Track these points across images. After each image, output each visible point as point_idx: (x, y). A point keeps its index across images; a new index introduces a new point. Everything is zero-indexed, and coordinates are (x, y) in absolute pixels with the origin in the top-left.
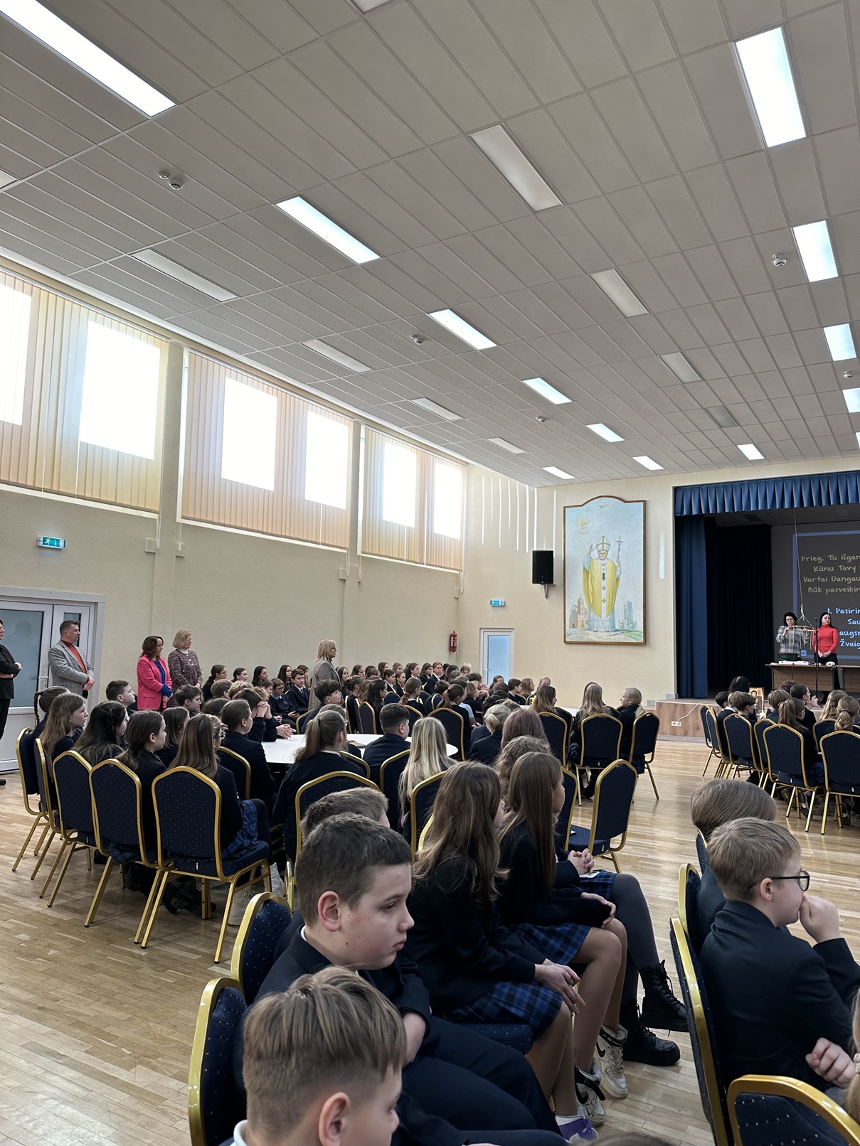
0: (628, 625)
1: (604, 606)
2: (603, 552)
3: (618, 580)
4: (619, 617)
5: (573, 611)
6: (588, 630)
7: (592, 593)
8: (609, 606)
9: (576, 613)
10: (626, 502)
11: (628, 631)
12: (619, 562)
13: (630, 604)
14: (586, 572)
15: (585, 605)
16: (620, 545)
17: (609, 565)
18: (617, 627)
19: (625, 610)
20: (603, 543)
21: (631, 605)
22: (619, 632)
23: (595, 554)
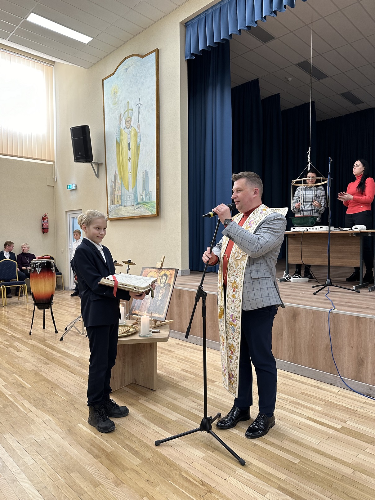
0: (146, 196)
1: (130, 178)
2: (128, 119)
3: (138, 147)
4: (140, 189)
5: (112, 187)
6: (121, 205)
7: (122, 166)
8: (133, 177)
9: (114, 189)
10: (143, 57)
11: (146, 203)
12: (139, 128)
13: (147, 172)
14: (119, 144)
15: (118, 181)
16: (139, 107)
17: (133, 133)
18: (139, 200)
19: (144, 181)
20: (128, 110)
21: (148, 174)
22: (140, 205)
23: (123, 124)
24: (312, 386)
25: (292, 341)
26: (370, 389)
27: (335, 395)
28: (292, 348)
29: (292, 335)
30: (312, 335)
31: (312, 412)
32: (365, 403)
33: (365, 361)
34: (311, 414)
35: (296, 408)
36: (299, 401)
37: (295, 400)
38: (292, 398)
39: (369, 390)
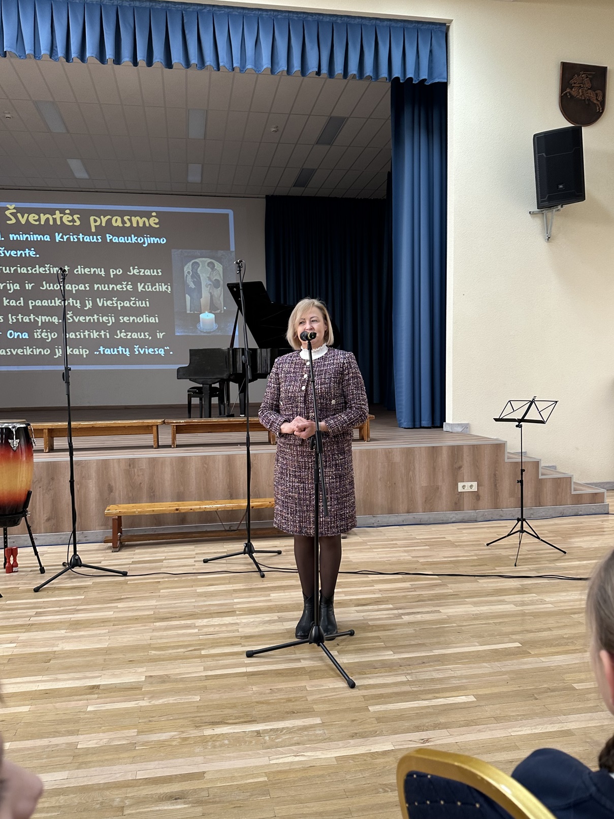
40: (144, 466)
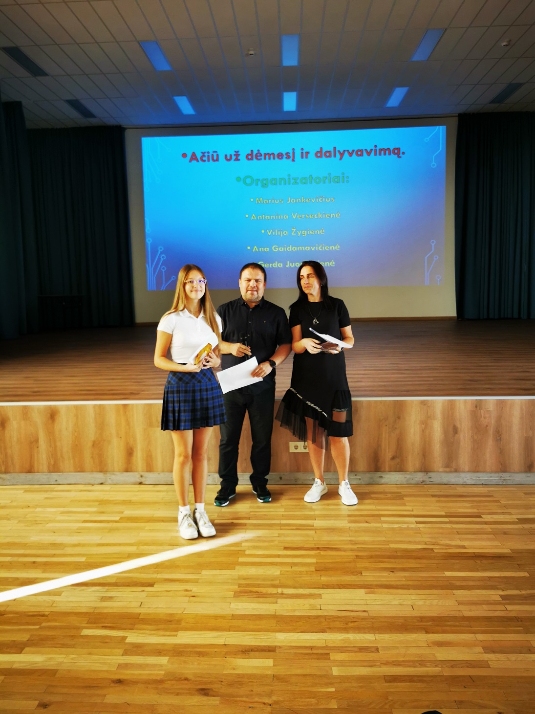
24: (81, 491)
25: (51, 446)
26: (142, 476)
27: (107, 493)
28: (52, 455)
29: (50, 439)
30: (76, 434)
31: (87, 515)
32: (138, 491)
33: (135, 450)
34: (87, 517)
35: (69, 516)
36: (71, 509)
37: (66, 509)
38: (62, 509)
39: (141, 478)
40: (491, 407)
